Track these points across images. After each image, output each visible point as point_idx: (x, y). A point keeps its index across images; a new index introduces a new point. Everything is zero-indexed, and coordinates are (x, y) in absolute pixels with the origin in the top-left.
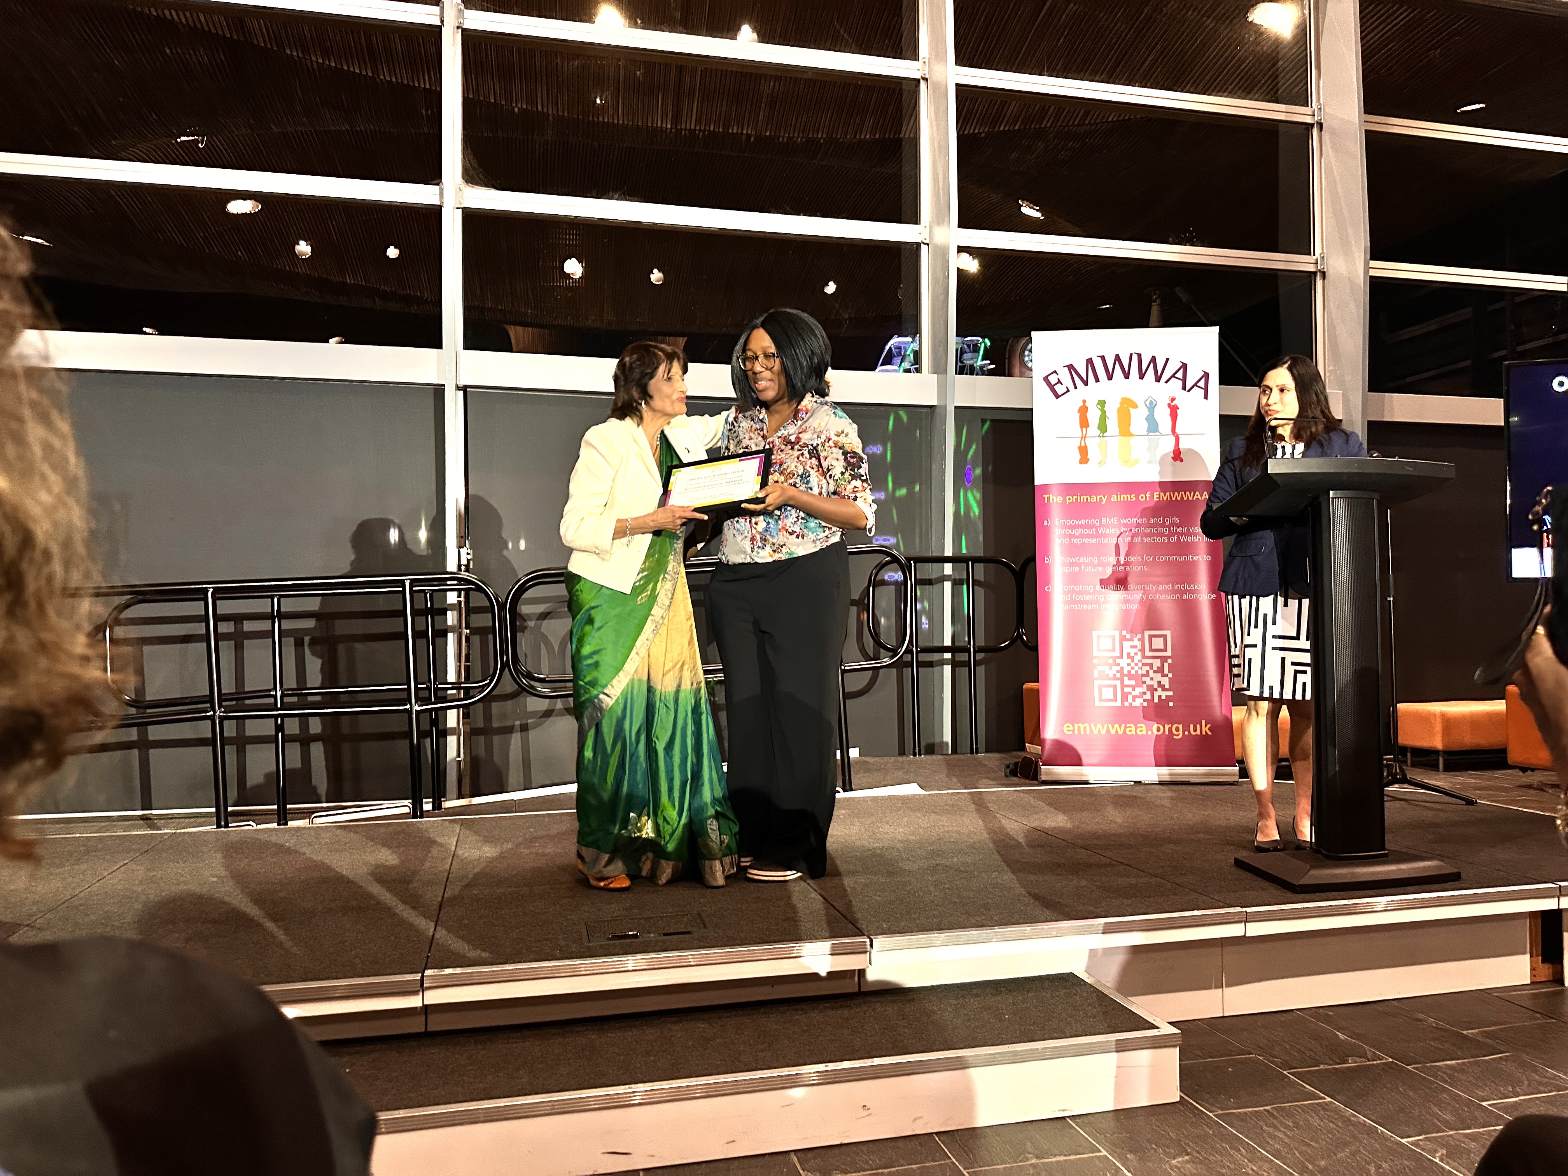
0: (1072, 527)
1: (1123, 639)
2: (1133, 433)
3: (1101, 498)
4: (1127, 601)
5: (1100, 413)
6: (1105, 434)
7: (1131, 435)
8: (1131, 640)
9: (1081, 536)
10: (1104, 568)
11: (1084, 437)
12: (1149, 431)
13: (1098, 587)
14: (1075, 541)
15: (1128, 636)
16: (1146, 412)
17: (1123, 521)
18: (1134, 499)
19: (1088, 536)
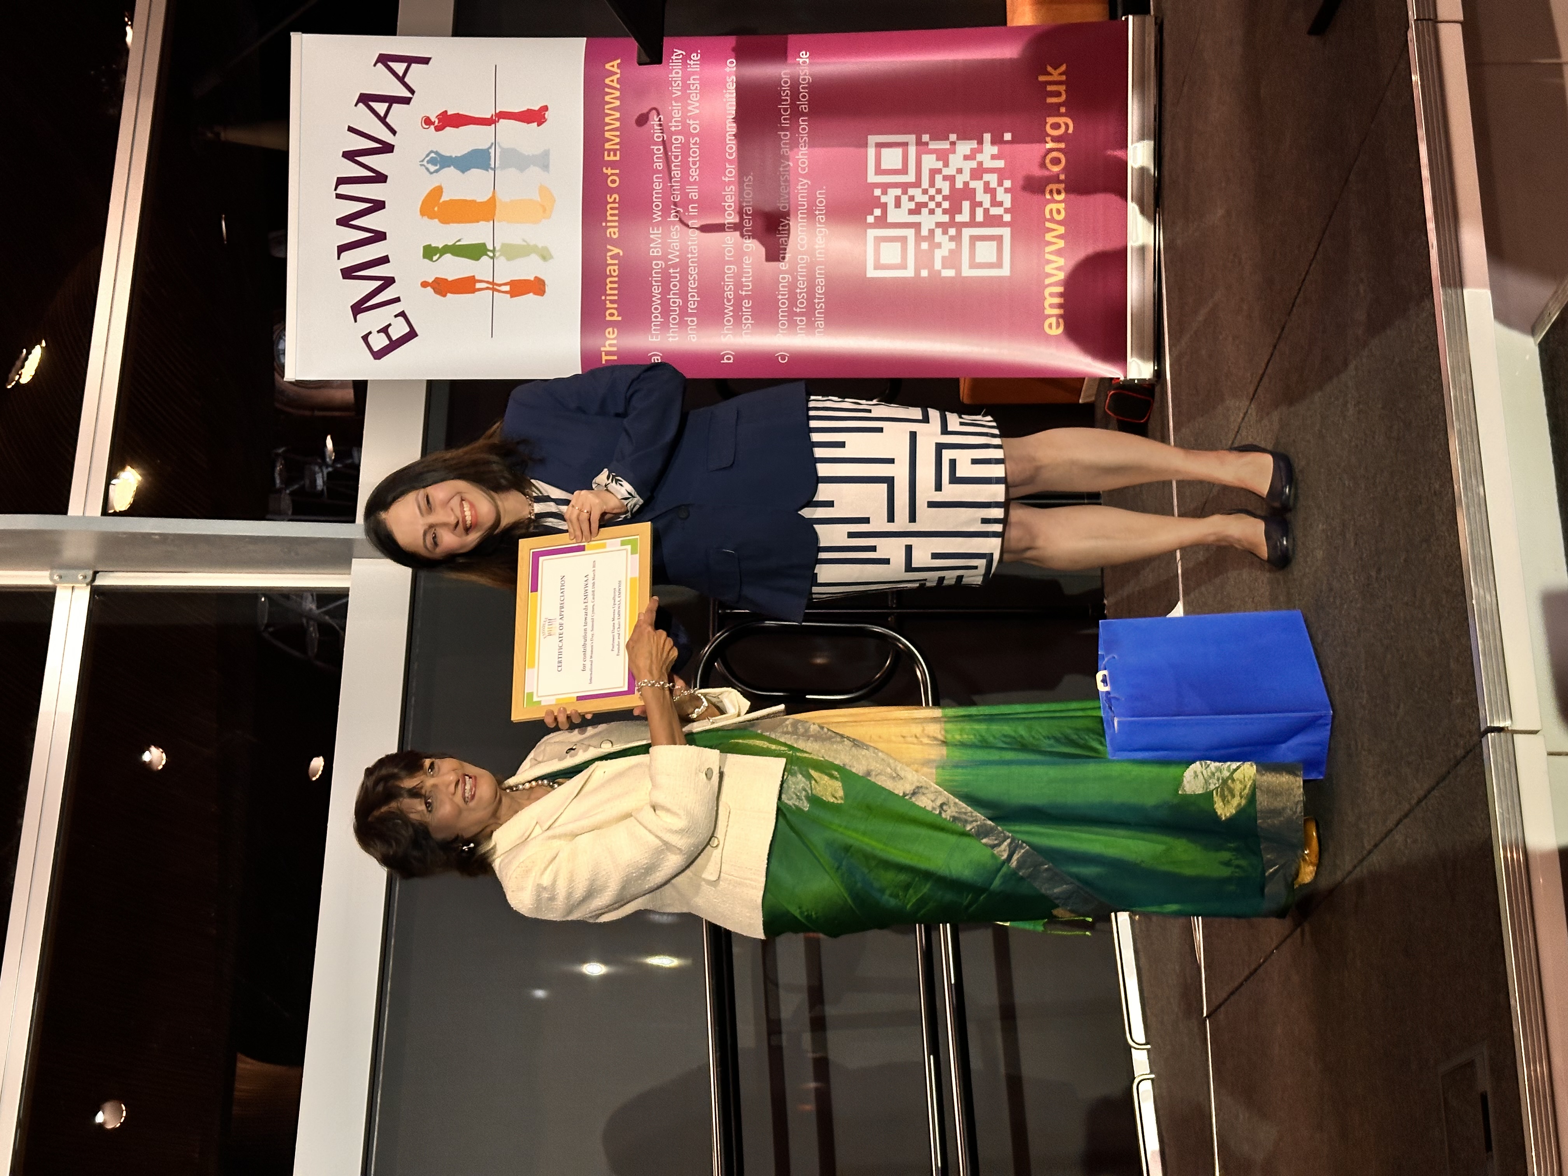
0: (666, 311)
1: (882, 222)
2: (490, 195)
3: (612, 257)
4: (811, 214)
5: (448, 256)
6: (490, 247)
7: (493, 199)
8: (884, 207)
9: (683, 294)
10: (746, 254)
11: (494, 287)
12: (486, 167)
13: (782, 266)
14: (692, 306)
15: (878, 212)
16: (451, 171)
17: (657, 217)
18: (616, 196)
19: (684, 281)
